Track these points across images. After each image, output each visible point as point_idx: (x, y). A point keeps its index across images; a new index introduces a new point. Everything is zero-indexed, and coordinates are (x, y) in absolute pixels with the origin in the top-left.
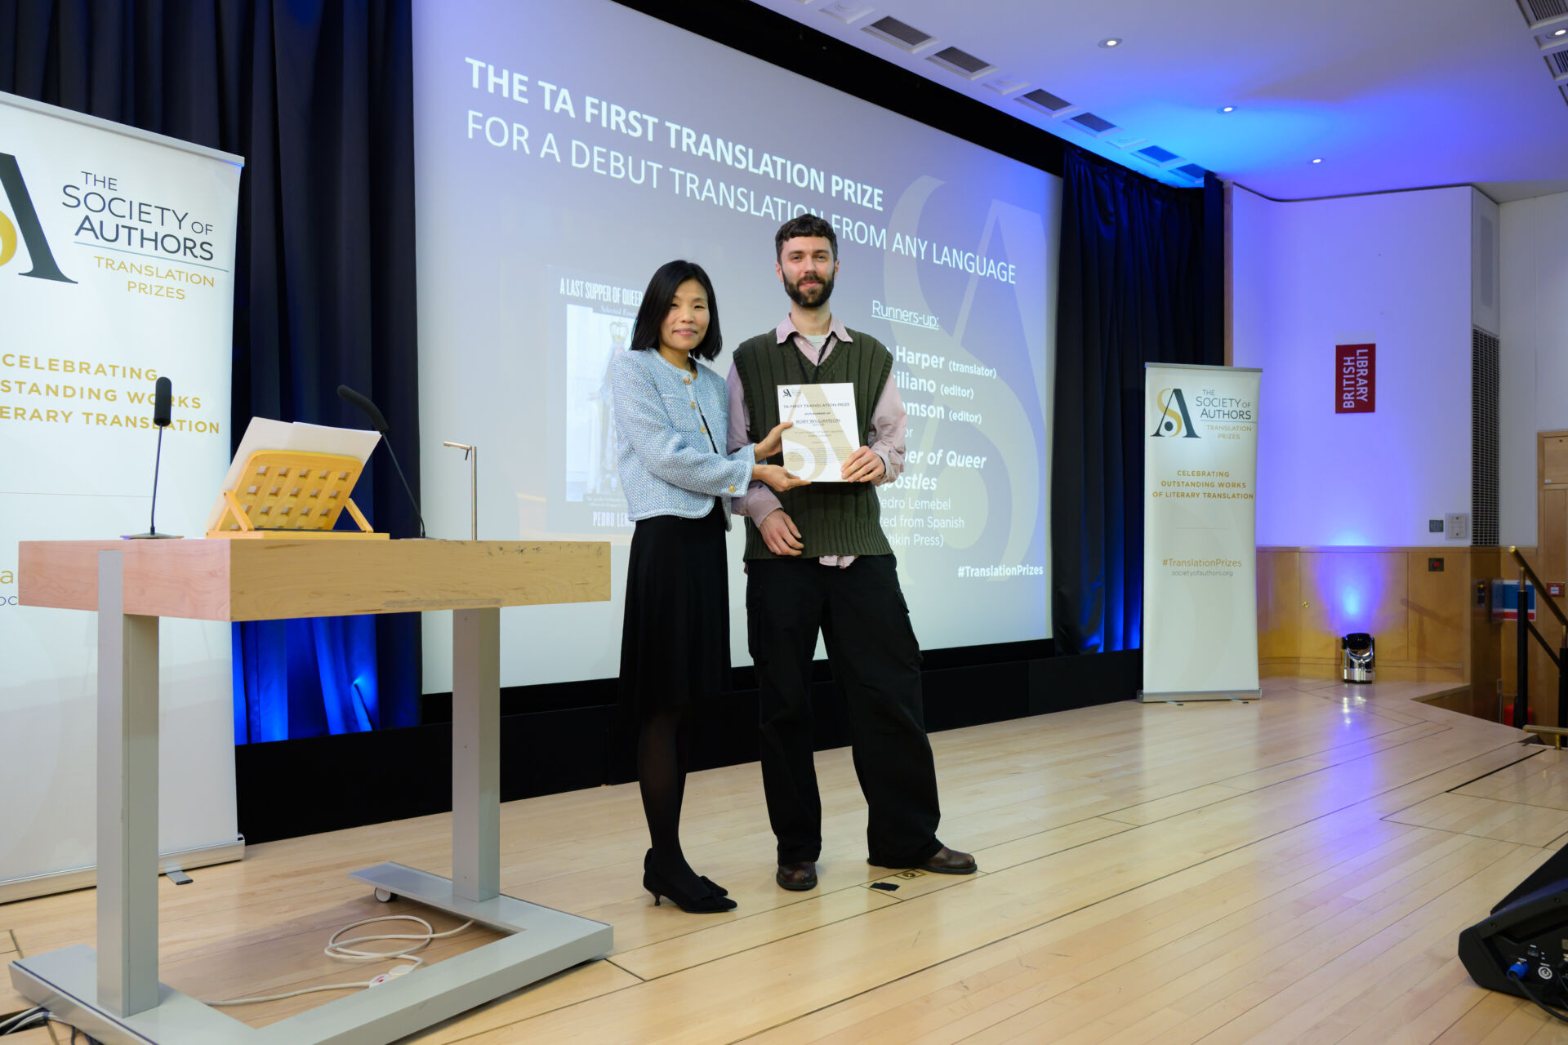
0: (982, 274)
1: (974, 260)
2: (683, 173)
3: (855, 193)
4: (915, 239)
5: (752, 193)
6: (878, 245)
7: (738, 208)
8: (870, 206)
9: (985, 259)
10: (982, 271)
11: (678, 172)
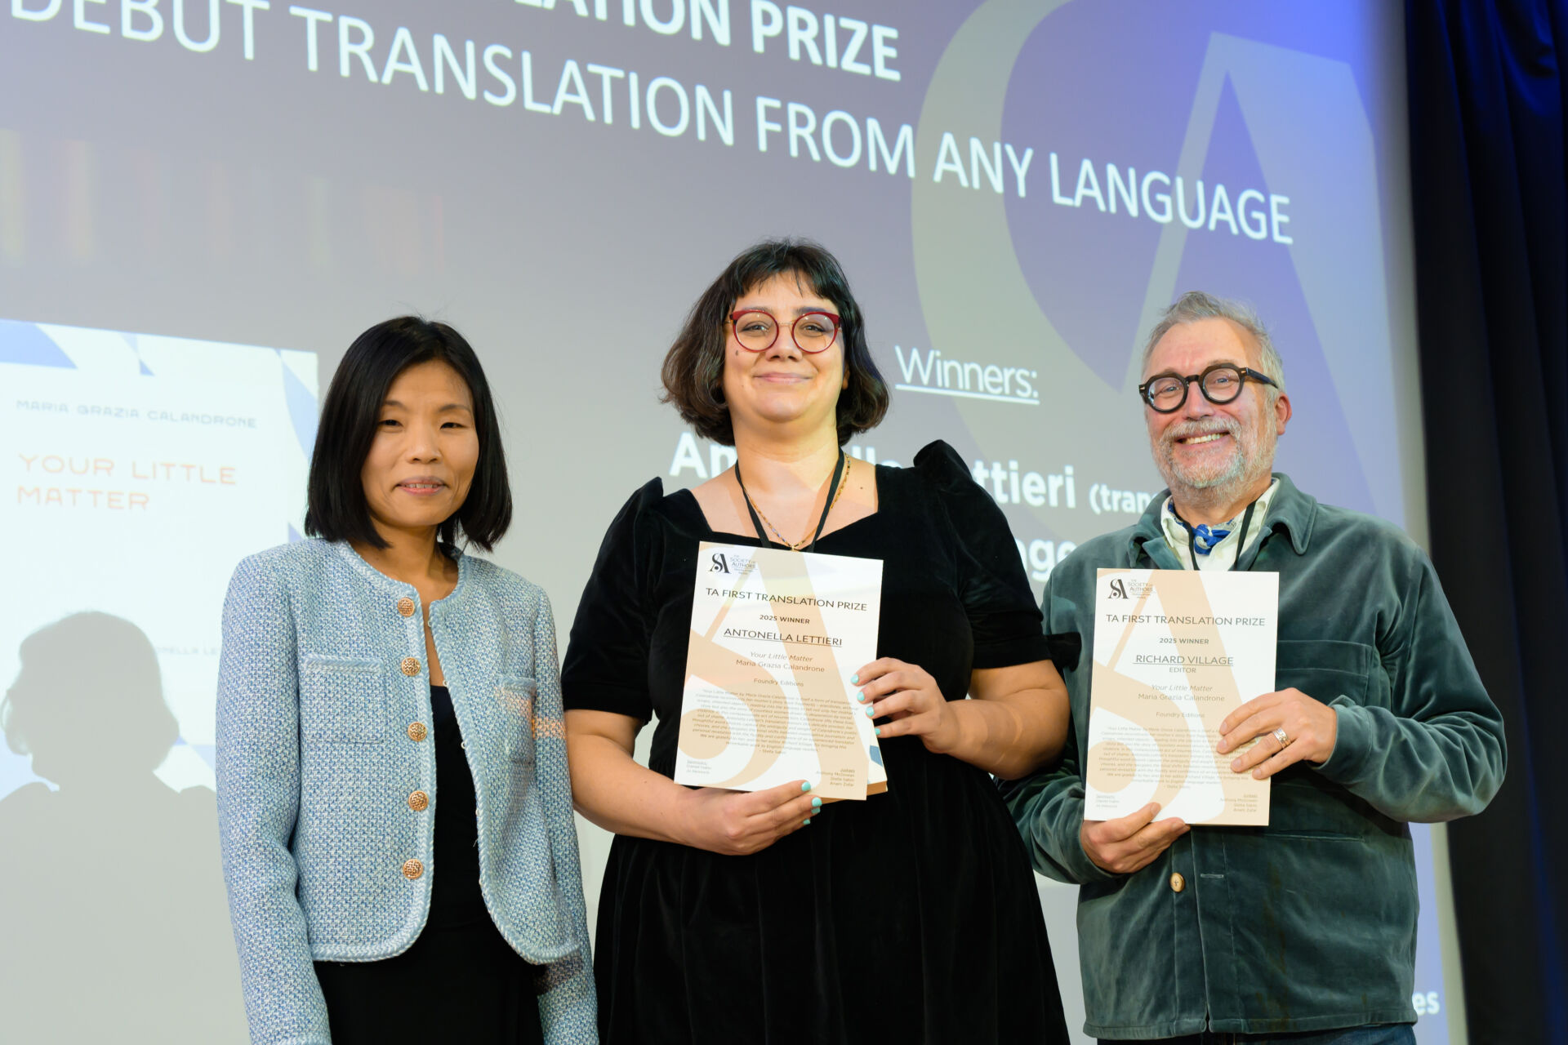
0: (1197, 224)
1: (1169, 190)
2: (327, 17)
3: (820, 40)
4: (997, 147)
5: (526, 58)
6: (892, 167)
7: (489, 97)
8: (864, 69)
9: (1200, 186)
10: (1194, 216)
11: (313, 17)
